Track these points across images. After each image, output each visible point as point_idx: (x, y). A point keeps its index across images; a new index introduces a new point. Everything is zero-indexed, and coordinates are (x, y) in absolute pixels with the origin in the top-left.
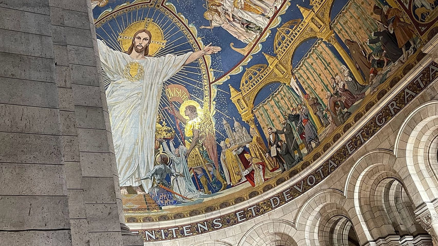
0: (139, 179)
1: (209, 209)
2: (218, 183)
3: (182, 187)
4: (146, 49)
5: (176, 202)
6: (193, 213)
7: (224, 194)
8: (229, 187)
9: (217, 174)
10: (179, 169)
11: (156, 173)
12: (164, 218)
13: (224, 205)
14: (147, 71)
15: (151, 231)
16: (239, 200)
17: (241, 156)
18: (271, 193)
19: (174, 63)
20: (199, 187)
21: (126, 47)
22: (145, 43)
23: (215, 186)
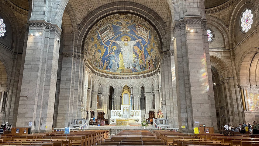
0: (129, 66)
1: (142, 74)
2: (144, 68)
3: (138, 68)
4: (127, 40)
5: (136, 71)
6: (139, 74)
7: (145, 70)
8: (146, 69)
9: (144, 66)
10: (138, 64)
11: (133, 65)
12: (133, 75)
13: (145, 73)
14: (129, 44)
15: (130, 77)
16: (147, 72)
17: (149, 62)
18: (152, 73)
19: (134, 42)
20: (141, 68)
21: (123, 40)
22: (127, 39)
23: (144, 69)
